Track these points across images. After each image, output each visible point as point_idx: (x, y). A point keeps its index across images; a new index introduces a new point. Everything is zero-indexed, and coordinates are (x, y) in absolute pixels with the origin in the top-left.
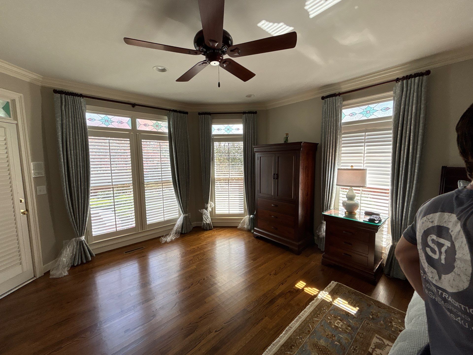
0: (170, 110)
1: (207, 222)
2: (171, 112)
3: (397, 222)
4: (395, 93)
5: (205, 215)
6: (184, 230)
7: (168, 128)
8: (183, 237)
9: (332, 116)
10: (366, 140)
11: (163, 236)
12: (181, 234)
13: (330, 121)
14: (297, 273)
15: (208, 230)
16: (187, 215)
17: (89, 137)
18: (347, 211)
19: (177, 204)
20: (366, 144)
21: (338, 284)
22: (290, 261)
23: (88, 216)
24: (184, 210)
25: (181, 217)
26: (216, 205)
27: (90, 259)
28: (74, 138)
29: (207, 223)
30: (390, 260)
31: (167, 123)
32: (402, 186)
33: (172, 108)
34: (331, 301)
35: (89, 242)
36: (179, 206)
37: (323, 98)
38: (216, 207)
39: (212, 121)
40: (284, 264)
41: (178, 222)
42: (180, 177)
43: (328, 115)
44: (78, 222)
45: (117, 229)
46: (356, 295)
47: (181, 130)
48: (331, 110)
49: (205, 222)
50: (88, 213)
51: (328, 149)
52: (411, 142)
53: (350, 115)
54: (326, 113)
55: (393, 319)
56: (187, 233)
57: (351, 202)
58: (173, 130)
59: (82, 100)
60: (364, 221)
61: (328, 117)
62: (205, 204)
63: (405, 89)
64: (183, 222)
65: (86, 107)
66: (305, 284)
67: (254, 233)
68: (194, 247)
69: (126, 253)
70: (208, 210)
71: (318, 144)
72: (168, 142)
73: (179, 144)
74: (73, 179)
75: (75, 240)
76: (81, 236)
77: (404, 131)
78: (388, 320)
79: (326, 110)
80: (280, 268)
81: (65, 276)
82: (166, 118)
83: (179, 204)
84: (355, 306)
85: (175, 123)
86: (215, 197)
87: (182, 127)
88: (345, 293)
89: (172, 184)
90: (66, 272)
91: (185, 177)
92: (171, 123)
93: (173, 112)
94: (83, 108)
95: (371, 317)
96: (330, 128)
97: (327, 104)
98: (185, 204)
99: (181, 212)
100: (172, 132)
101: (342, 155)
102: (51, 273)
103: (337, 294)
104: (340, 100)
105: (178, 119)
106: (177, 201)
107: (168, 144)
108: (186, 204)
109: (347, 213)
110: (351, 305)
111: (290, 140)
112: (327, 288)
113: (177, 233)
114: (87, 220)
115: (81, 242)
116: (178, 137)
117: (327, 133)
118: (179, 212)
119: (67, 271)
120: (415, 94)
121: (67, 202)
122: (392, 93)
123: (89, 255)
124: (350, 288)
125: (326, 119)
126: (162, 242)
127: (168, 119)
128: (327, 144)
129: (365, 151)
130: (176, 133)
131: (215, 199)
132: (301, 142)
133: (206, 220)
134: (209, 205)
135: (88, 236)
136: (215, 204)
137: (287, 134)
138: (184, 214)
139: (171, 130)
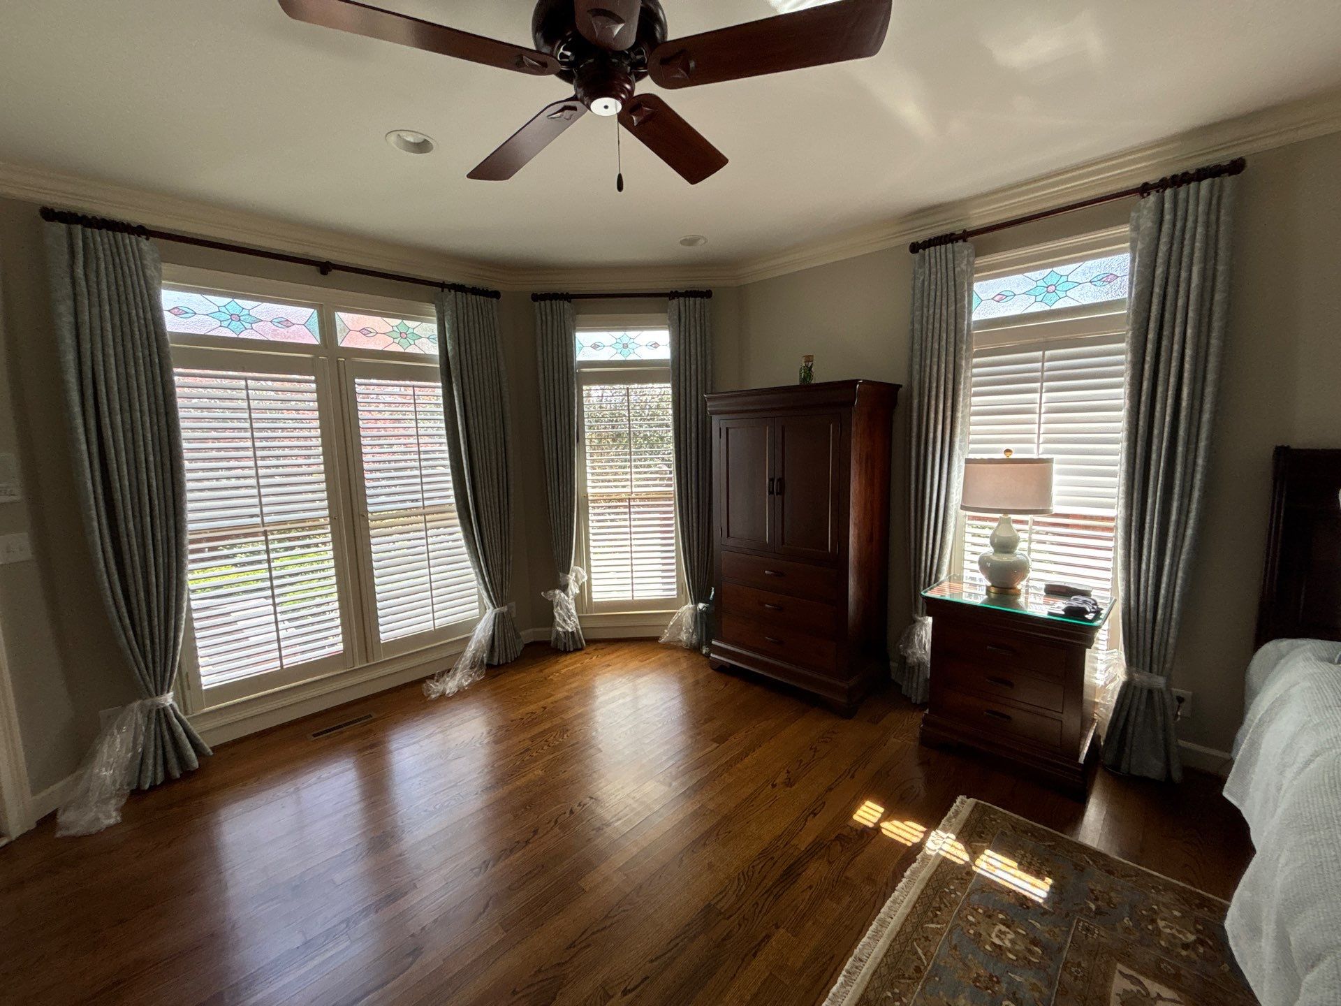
0: (443, 285)
1: (567, 627)
2: (446, 290)
3: (1141, 614)
4: (1136, 228)
5: (561, 608)
6: (496, 654)
7: (439, 341)
8: (494, 677)
9: (944, 302)
10: (1045, 373)
11: (431, 677)
12: (490, 666)
13: (937, 316)
14: (853, 777)
15: (570, 652)
16: (505, 609)
17: (176, 370)
18: (992, 586)
19: (473, 576)
20: (1045, 384)
21: (977, 804)
22: (828, 740)
23: (183, 626)
24: (494, 595)
25: (486, 616)
26: (593, 576)
27: (196, 764)
28: (122, 370)
29: (566, 633)
30: (1121, 723)
31: (435, 327)
32: (1157, 506)
33: (450, 279)
34: (966, 862)
35: (190, 712)
36: (481, 581)
37: (915, 248)
38: (594, 582)
39: (574, 321)
40: (811, 749)
41: (477, 631)
42: (479, 494)
43: (932, 299)
44: (148, 648)
45: (285, 661)
46: (1036, 837)
47: (479, 348)
48: (939, 283)
49: (560, 629)
50: (184, 617)
51: (933, 402)
52: (1186, 375)
53: (997, 298)
54: (926, 294)
55: (1155, 907)
56: (507, 663)
57: (1005, 558)
58: (454, 348)
59: (145, 244)
60: (1050, 614)
61: (932, 303)
62: (561, 574)
63: (1167, 217)
64: (494, 630)
65: (159, 270)
66: (881, 810)
67: (712, 655)
68: (532, 708)
69: (315, 735)
70: (570, 593)
71: (901, 386)
72: (440, 384)
73: (473, 392)
74: (125, 508)
75: (142, 706)
76: (161, 691)
77: (1165, 343)
78: (1144, 912)
79: (926, 283)
80: (801, 761)
81: (110, 828)
82: (432, 309)
83: (479, 576)
84: (1039, 874)
85: (461, 325)
86: (588, 553)
87: (483, 337)
88: (1003, 833)
89: (456, 514)
90: (114, 814)
91: (496, 495)
92: (447, 325)
93: (453, 292)
94: (150, 272)
95: (1093, 907)
96: (936, 337)
97: (927, 264)
98: (499, 577)
99: (486, 601)
100: (450, 354)
101: (973, 418)
102: (62, 818)
103: (981, 837)
104: (966, 252)
105: (470, 314)
106: (474, 568)
107: (440, 392)
108: (502, 574)
109: (993, 590)
110: (1027, 871)
111: (819, 377)
112: (949, 820)
113: (475, 666)
114: (181, 640)
115: (162, 715)
116: (470, 368)
117: (929, 354)
118: (480, 600)
119: (116, 810)
120: (1200, 230)
121: (107, 585)
122: (1125, 229)
123: (192, 753)
124: (1016, 816)
125: (925, 310)
126: (429, 695)
127: (438, 312)
128: (927, 385)
129: (1043, 405)
130: (463, 357)
131: (588, 559)
132: (856, 382)
133: (565, 621)
134: (571, 577)
135: (186, 690)
136: (589, 572)
137: (809, 358)
138: (495, 608)
139: (449, 347)
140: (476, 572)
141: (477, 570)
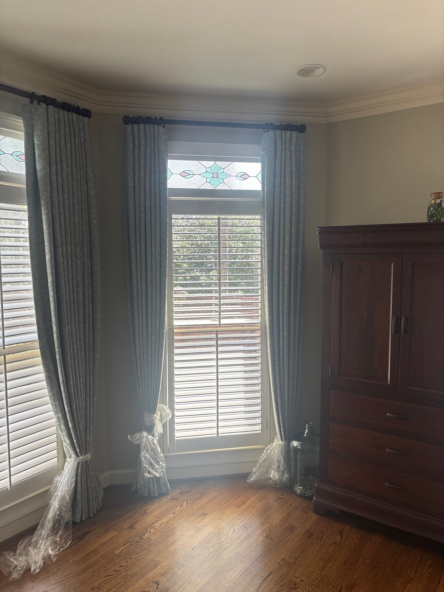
0: (32, 97)
1: (154, 472)
2: (36, 102)
5: (148, 452)
8: (82, 537)
12: (73, 526)
15: (155, 497)
16: (89, 456)
19: (55, 421)
25: (67, 465)
26: (176, 413)
29: (153, 479)
31: (21, 142)
33: (40, 92)
36: (63, 427)
38: (177, 420)
39: (166, 147)
42: (66, 330)
47: (70, 169)
49: (147, 475)
56: (89, 519)
62: (148, 414)
64: (75, 481)
67: (314, 499)
70: (156, 434)
72: (26, 207)
73: (62, 217)
82: (20, 122)
83: (62, 422)
85: (52, 143)
86: (172, 389)
89: (37, 352)
92: (36, 141)
93: (44, 105)
98: (83, 421)
99: (68, 449)
100: (39, 175)
105: (62, 132)
106: (56, 413)
107: (26, 216)
113: (59, 529)
116: (60, 190)
127: (25, 126)
130: (54, 178)
133: (151, 465)
134: (157, 416)
137: (438, 195)
138: (78, 456)
139: (38, 166)
140: (58, 417)
141: (60, 415)
